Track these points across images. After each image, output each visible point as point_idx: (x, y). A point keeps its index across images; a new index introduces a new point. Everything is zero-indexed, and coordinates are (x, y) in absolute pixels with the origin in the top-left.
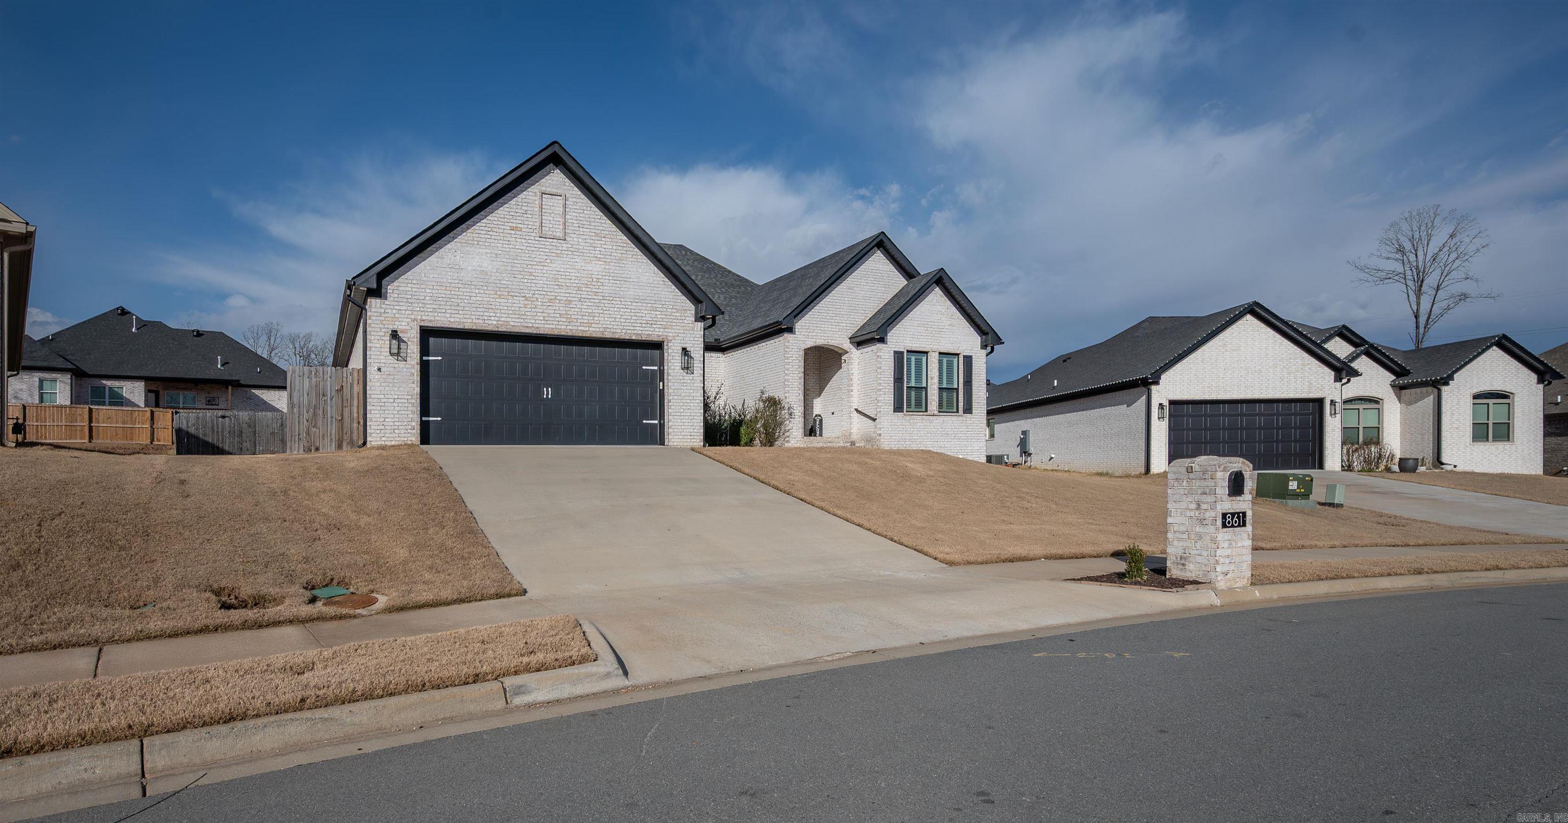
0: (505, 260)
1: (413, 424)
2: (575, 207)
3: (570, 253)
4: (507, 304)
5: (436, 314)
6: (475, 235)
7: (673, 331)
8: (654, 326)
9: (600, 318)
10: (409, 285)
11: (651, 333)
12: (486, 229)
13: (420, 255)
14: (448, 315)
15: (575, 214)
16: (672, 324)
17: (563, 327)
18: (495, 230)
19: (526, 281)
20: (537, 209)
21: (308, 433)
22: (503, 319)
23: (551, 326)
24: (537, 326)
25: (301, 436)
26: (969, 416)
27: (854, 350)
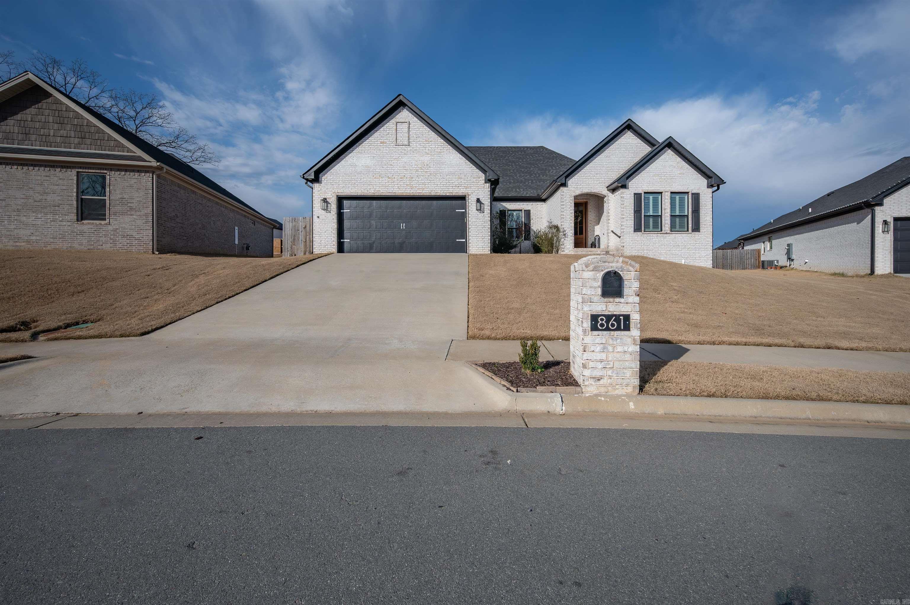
0: (378, 159)
1: (334, 243)
2: (414, 127)
3: (412, 152)
4: (379, 182)
5: (344, 189)
6: (362, 148)
7: (471, 189)
8: (460, 187)
9: (429, 185)
10: (332, 176)
11: (458, 191)
12: (368, 144)
13: (336, 161)
14: (350, 189)
15: (414, 131)
16: (470, 185)
17: (409, 191)
18: (373, 144)
19: (388, 169)
20: (394, 131)
21: (291, 248)
22: (377, 189)
23: (402, 191)
24: (394, 191)
25: (288, 249)
26: (697, 233)
27: (610, 194)
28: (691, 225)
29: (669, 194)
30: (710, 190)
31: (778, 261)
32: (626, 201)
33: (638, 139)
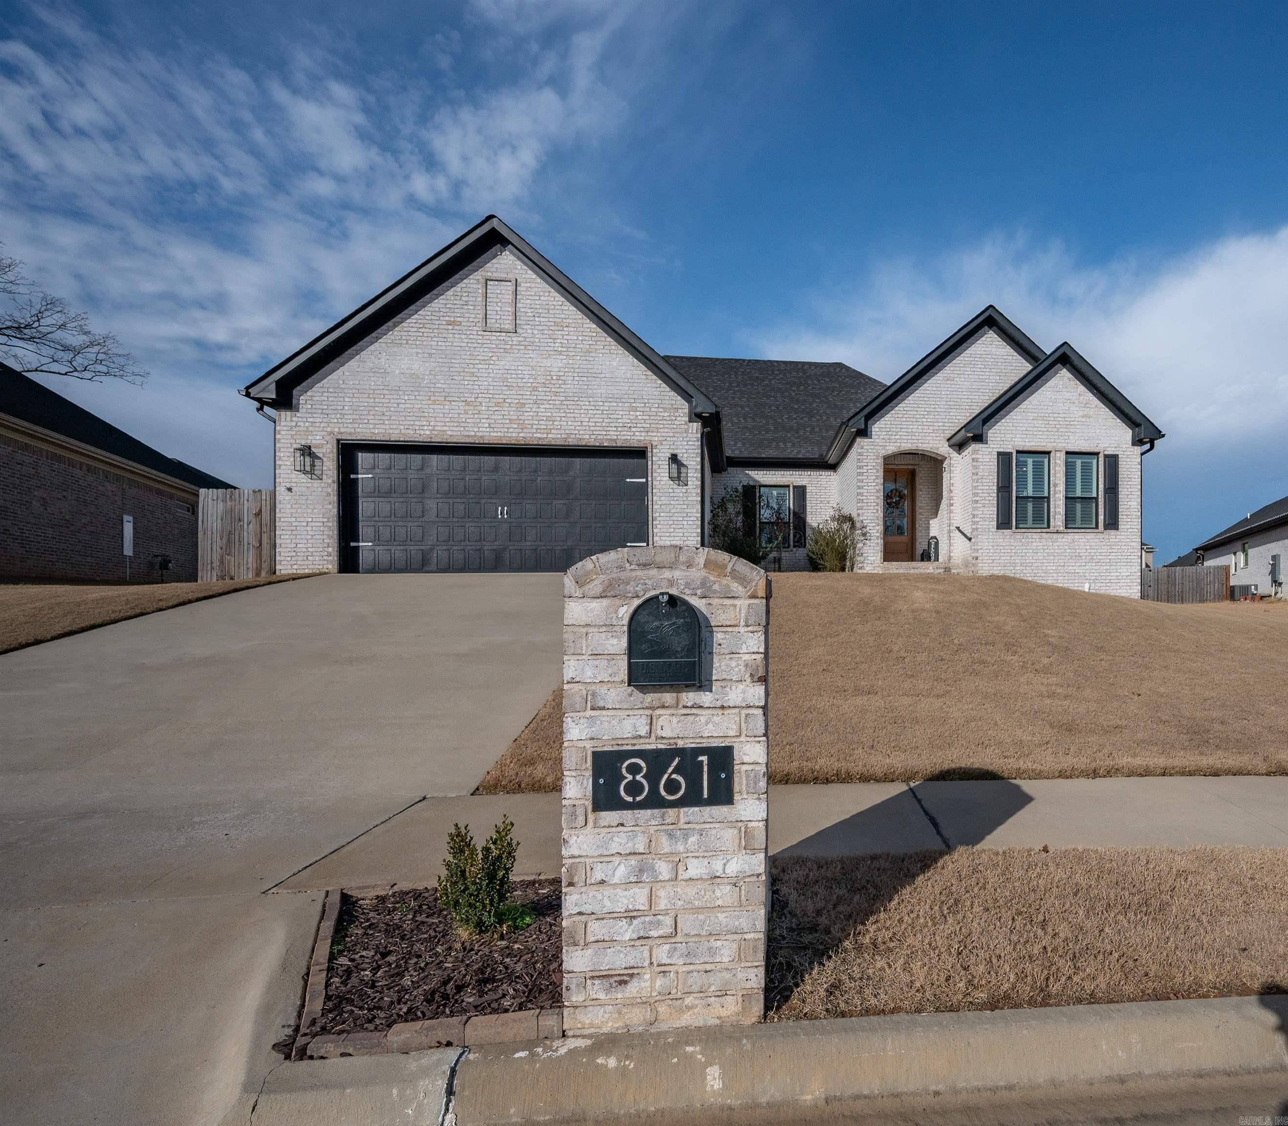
0: (440, 360)
1: (330, 549)
2: (528, 293)
3: (522, 347)
4: (445, 411)
5: (357, 425)
6: (402, 333)
7: (659, 434)
8: (633, 429)
9: (562, 423)
10: (325, 394)
11: (629, 438)
12: (417, 325)
13: (338, 359)
14: (371, 426)
15: (528, 302)
16: (658, 426)
17: (514, 435)
18: (428, 326)
19: (466, 383)
20: (480, 299)
21: (222, 562)
22: (439, 428)
23: (499, 434)
24: (480, 434)
25: (214, 565)
26: (1113, 532)
27: (954, 454)
28: (1102, 517)
29: (1062, 455)
30: (1138, 450)
31: (1256, 589)
32: (981, 467)
33: (1008, 347)
